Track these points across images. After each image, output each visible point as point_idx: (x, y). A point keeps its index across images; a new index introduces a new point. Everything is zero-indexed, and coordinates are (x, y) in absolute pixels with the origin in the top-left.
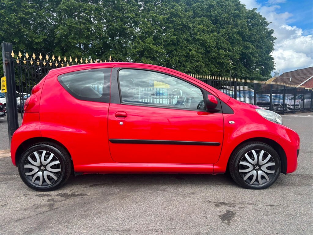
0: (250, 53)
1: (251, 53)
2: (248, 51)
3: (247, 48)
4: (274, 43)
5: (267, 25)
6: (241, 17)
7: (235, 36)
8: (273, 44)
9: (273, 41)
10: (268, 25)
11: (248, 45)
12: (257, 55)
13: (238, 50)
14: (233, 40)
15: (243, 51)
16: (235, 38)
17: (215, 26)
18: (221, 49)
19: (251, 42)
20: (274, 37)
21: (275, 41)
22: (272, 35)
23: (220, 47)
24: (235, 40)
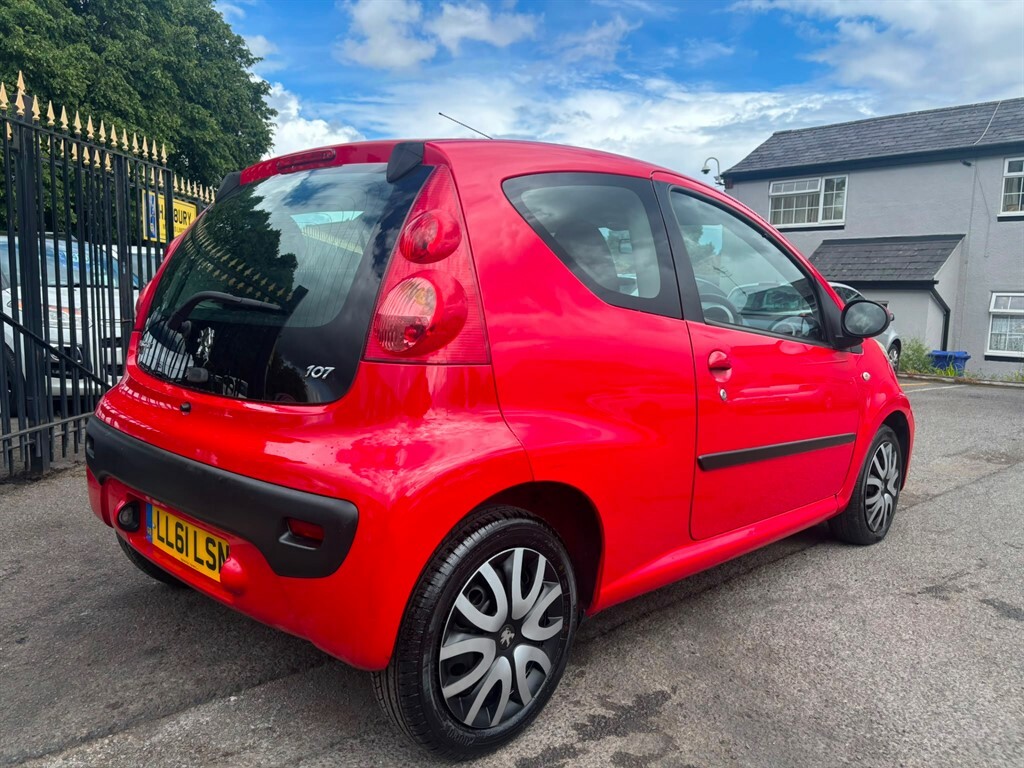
0: (206, 143)
1: (210, 145)
2: (198, 134)
3: (193, 123)
4: (271, 124)
5: (250, 62)
6: (171, 12)
7: (158, 73)
8: (270, 128)
9: (267, 118)
10: (253, 65)
11: (198, 113)
12: (227, 153)
13: (165, 124)
14: (148, 86)
15: (184, 133)
16: (158, 81)
17: (80, 20)
18: (107, 108)
19: (206, 105)
20: (270, 106)
21: (273, 119)
22: (264, 98)
23: (102, 100)
24: (156, 88)
